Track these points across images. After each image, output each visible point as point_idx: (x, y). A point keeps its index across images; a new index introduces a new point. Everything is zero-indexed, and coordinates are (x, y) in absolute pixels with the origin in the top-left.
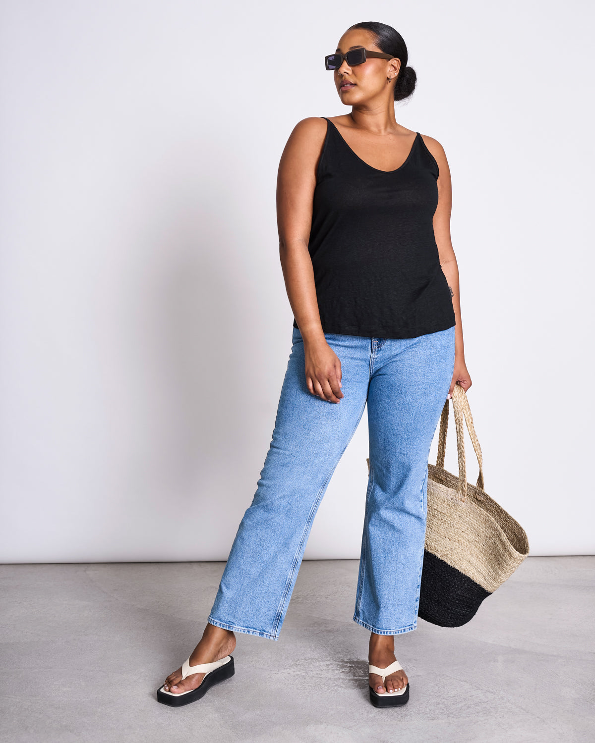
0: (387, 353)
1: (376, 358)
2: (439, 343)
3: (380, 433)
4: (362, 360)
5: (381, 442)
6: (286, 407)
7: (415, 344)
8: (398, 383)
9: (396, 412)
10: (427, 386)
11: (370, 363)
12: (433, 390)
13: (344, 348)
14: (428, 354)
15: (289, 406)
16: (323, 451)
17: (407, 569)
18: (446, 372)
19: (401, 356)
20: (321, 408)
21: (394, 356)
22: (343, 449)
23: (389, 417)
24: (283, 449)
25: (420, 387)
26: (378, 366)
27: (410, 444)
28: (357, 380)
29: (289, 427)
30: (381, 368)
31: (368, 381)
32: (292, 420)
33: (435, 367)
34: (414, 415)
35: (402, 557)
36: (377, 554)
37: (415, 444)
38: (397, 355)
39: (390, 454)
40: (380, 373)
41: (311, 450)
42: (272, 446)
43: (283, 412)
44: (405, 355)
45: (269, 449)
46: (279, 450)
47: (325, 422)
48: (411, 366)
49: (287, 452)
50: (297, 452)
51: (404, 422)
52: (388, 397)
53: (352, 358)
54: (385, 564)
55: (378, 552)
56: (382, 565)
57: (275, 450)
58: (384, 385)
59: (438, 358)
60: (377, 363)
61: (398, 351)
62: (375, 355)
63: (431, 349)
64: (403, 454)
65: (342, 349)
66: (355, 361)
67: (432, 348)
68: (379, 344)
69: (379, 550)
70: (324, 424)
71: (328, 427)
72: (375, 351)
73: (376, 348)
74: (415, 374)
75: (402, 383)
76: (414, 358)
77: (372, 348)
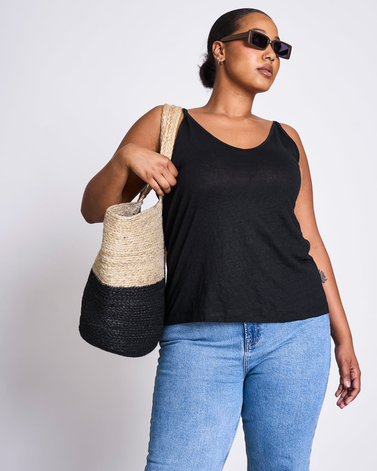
0: (262, 350)
1: (250, 357)
2: (315, 337)
3: (259, 437)
4: (235, 359)
5: (261, 446)
6: (160, 417)
7: (290, 339)
8: (275, 382)
9: (275, 413)
10: (307, 383)
11: (244, 362)
12: (312, 387)
13: (215, 348)
14: (306, 349)
15: (163, 415)
18: (324, 366)
19: (277, 353)
20: (198, 415)
21: (269, 354)
22: (225, 455)
23: (268, 419)
24: (161, 464)
25: (299, 385)
26: (253, 365)
27: (291, 447)
28: (232, 381)
29: (165, 438)
30: (256, 366)
31: (243, 380)
32: (168, 430)
33: (313, 362)
34: (294, 415)
37: (298, 446)
38: (272, 352)
39: (271, 458)
40: (255, 372)
41: (192, 461)
42: (149, 461)
43: (157, 422)
44: (281, 351)
45: (145, 464)
46: (157, 465)
47: (204, 430)
48: (288, 364)
49: (166, 467)
50: (176, 465)
51: (284, 423)
52: (266, 398)
53: (225, 358)
57: (152, 464)
58: (260, 385)
59: (316, 353)
60: (251, 361)
61: (273, 348)
62: (249, 354)
63: (307, 343)
64: (285, 457)
65: (214, 349)
66: (229, 361)
67: (309, 342)
68: (253, 342)
70: (203, 432)
71: (207, 435)
72: (249, 349)
73: (250, 346)
74: (293, 372)
75: (279, 381)
76: (291, 354)
77: (245, 347)
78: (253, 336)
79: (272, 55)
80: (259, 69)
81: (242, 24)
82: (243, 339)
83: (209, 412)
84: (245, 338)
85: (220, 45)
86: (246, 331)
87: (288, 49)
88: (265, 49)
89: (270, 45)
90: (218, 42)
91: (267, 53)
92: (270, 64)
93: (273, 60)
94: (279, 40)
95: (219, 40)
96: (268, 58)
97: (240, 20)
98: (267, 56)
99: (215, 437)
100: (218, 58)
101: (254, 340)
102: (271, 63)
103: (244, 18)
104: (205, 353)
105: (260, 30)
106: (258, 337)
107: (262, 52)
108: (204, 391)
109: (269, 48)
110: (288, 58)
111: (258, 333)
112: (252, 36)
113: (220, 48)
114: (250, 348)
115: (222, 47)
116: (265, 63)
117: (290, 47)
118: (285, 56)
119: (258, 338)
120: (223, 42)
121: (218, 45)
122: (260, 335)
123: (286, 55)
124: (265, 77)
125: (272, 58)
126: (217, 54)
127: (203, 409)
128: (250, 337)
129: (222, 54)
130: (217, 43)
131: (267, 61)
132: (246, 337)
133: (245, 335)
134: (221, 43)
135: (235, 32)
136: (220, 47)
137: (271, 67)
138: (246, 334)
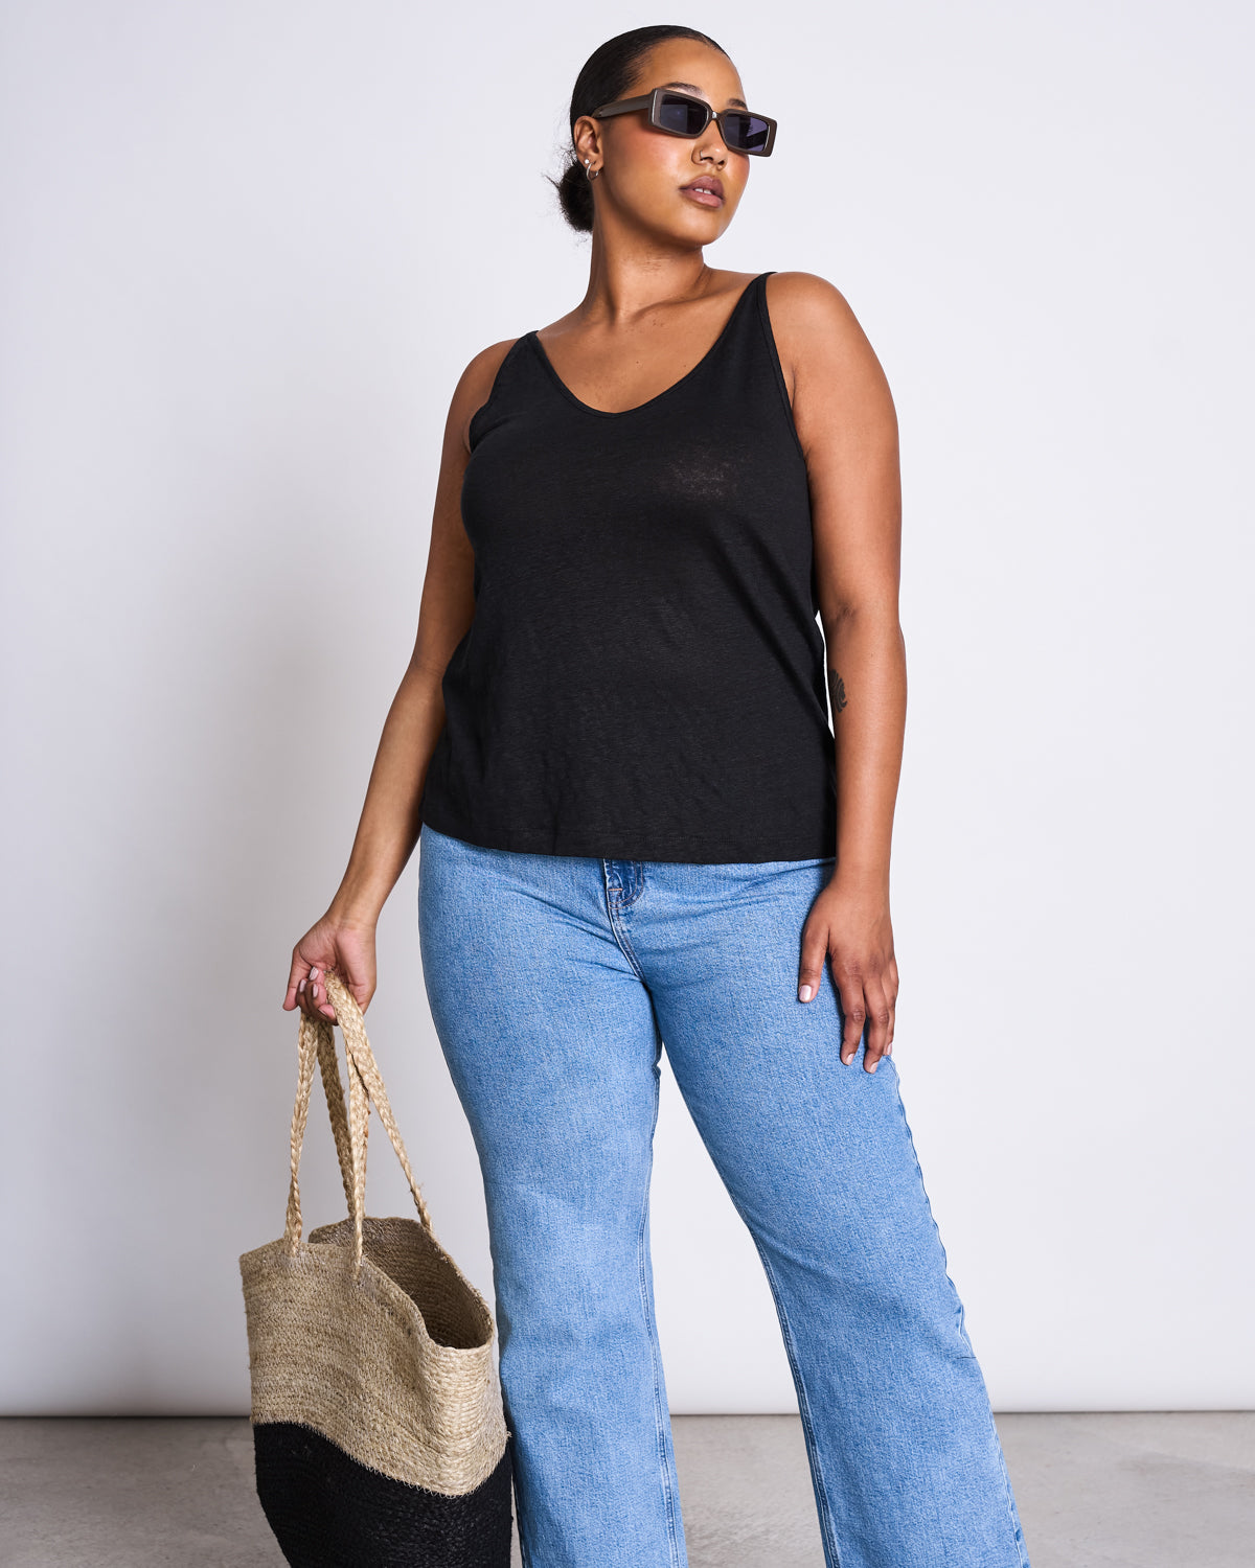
8: (726, 1000)
9: (758, 1078)
16: (604, 1162)
17: (967, 1502)
34: (809, 1075)
35: (943, 1475)
36: (875, 1485)
41: (574, 1166)
47: (572, 1096)
48: (740, 950)
51: (793, 1101)
54: (902, 1507)
55: (876, 1478)
56: (897, 1513)
62: (624, 925)
69: (876, 1476)
70: (572, 1101)
71: (584, 1106)
72: (619, 915)
73: (620, 905)
74: (760, 968)
75: (735, 996)
76: (739, 928)
77: (607, 908)
78: (626, 882)
79: (718, 150)
80: (683, 188)
81: (642, 70)
82: (602, 887)
83: (570, 1055)
84: (605, 885)
85: (591, 128)
86: (606, 870)
87: (767, 131)
88: (698, 136)
89: (713, 123)
90: (587, 118)
91: (705, 147)
92: (714, 172)
93: (722, 163)
94: (741, 109)
95: (590, 115)
96: (705, 158)
97: (638, 60)
98: (703, 155)
99: (608, 1108)
100: (587, 162)
101: (629, 892)
102: (719, 170)
103: (647, 54)
104: (516, 916)
105: (686, 86)
106: (639, 884)
107: (691, 144)
108: (541, 1008)
109: (712, 131)
110: (767, 153)
111: (638, 876)
112: (660, 104)
113: (593, 136)
114: (621, 912)
115: (596, 133)
116: (699, 172)
117: (772, 124)
118: (759, 148)
119: (639, 887)
120: (598, 119)
121: (586, 128)
122: (644, 881)
123: (761, 146)
124: (702, 208)
125: (717, 159)
126: (583, 150)
127: (552, 1051)
128: (620, 885)
129: (596, 150)
130: (585, 123)
131: (704, 165)
132: (608, 885)
133: (605, 878)
134: (593, 122)
135: (623, 92)
136: (590, 132)
137: (718, 181)
138: (608, 877)
